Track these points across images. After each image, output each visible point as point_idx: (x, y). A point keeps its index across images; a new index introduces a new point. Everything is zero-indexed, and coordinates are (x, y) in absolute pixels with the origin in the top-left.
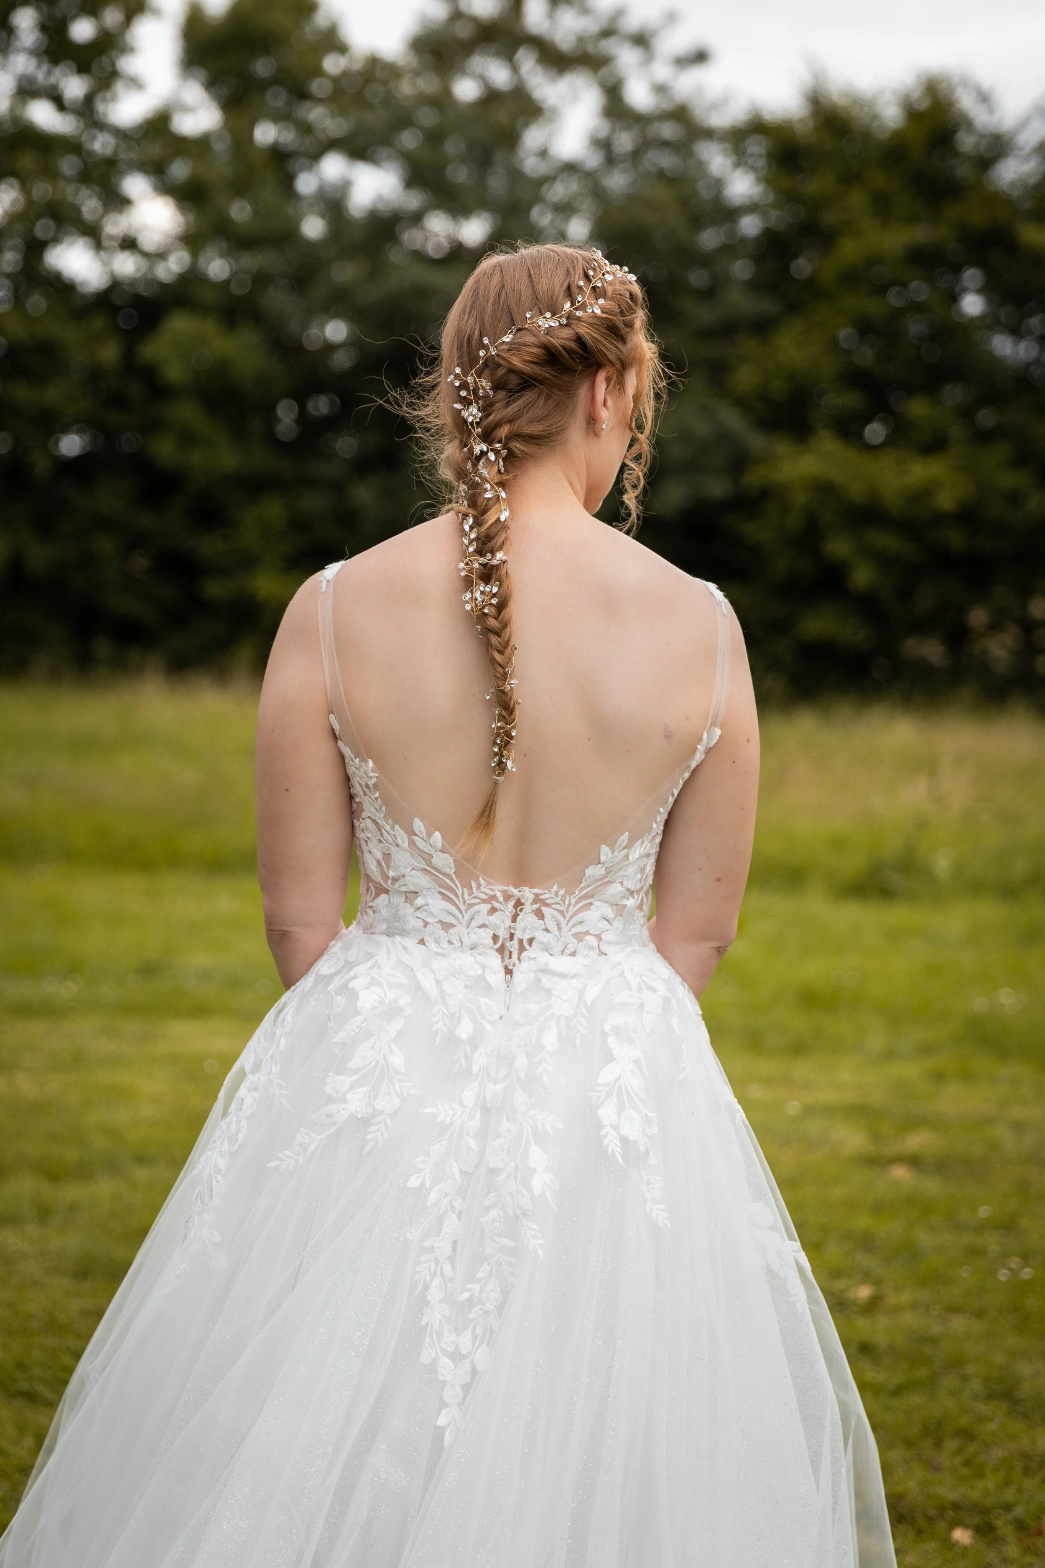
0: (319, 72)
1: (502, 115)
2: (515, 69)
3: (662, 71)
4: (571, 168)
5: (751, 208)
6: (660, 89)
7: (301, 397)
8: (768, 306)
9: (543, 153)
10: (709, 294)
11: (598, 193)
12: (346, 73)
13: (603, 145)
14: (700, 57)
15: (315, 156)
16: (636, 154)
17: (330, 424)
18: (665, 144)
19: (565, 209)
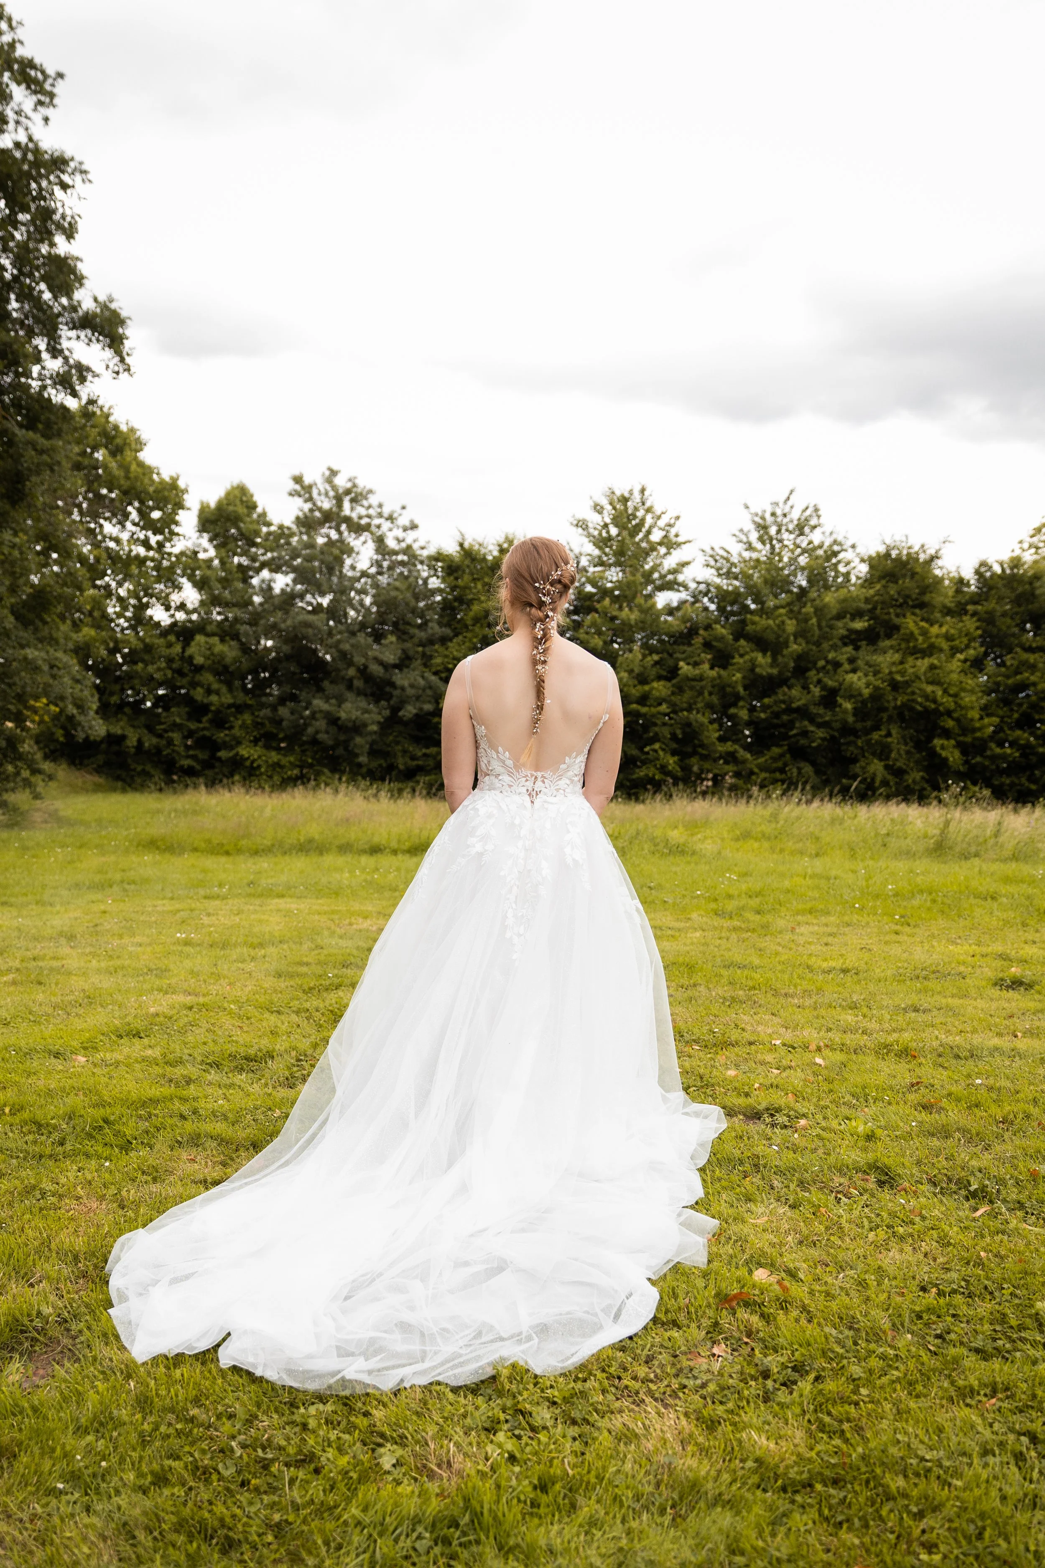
0: (257, 533)
1: (336, 552)
2: (340, 533)
3: (400, 533)
4: (364, 574)
5: (439, 591)
6: (399, 541)
7: (255, 672)
8: (448, 631)
9: (353, 568)
10: (423, 626)
11: (376, 585)
12: (269, 534)
13: (379, 564)
14: (414, 527)
15: (258, 571)
16: (391, 568)
17: (267, 683)
18: (402, 563)
19: (362, 592)
